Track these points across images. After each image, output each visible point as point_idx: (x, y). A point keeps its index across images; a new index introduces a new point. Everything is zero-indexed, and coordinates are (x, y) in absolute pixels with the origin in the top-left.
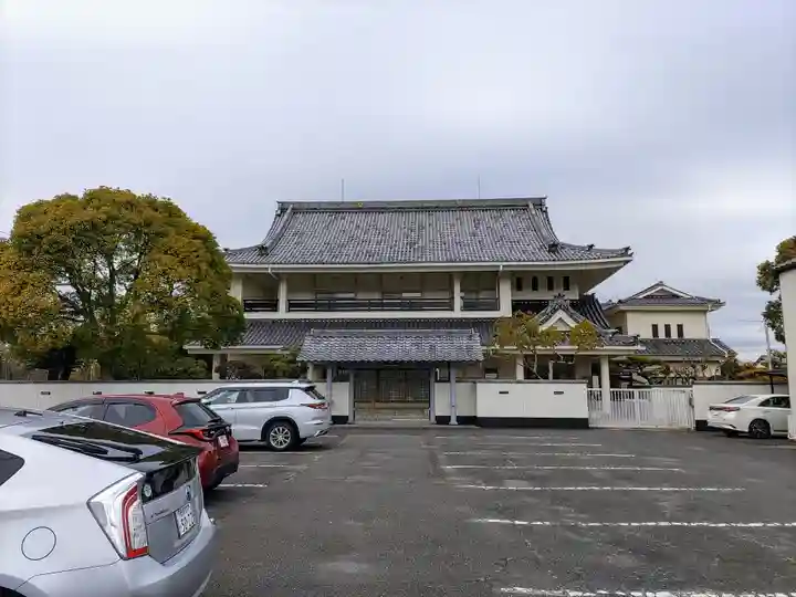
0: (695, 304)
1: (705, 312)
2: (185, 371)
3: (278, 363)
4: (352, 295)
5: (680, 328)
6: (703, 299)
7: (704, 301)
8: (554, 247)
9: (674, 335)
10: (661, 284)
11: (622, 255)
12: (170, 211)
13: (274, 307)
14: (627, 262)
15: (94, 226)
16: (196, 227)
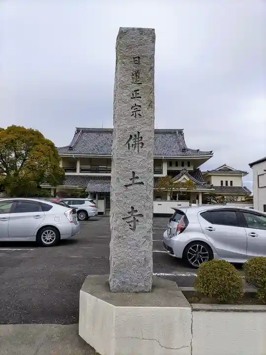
0: (238, 173)
1: (241, 176)
2: (44, 194)
3: (78, 192)
4: (106, 167)
5: (231, 182)
6: (241, 171)
7: (241, 172)
8: (184, 150)
9: (229, 185)
10: (225, 165)
11: (210, 154)
12: (38, 135)
13: (75, 170)
14: (211, 157)
15: (12, 141)
16: (48, 141)
